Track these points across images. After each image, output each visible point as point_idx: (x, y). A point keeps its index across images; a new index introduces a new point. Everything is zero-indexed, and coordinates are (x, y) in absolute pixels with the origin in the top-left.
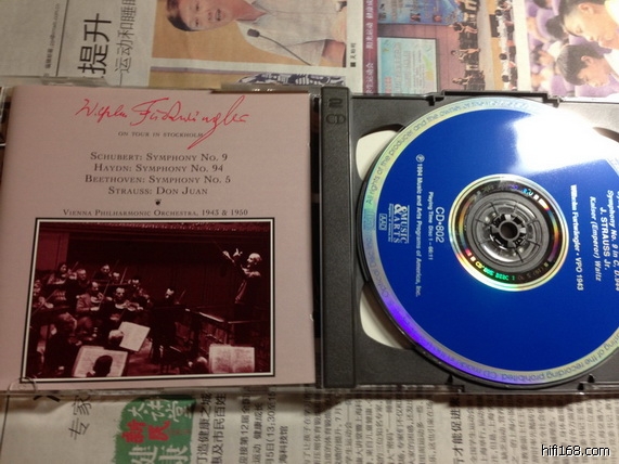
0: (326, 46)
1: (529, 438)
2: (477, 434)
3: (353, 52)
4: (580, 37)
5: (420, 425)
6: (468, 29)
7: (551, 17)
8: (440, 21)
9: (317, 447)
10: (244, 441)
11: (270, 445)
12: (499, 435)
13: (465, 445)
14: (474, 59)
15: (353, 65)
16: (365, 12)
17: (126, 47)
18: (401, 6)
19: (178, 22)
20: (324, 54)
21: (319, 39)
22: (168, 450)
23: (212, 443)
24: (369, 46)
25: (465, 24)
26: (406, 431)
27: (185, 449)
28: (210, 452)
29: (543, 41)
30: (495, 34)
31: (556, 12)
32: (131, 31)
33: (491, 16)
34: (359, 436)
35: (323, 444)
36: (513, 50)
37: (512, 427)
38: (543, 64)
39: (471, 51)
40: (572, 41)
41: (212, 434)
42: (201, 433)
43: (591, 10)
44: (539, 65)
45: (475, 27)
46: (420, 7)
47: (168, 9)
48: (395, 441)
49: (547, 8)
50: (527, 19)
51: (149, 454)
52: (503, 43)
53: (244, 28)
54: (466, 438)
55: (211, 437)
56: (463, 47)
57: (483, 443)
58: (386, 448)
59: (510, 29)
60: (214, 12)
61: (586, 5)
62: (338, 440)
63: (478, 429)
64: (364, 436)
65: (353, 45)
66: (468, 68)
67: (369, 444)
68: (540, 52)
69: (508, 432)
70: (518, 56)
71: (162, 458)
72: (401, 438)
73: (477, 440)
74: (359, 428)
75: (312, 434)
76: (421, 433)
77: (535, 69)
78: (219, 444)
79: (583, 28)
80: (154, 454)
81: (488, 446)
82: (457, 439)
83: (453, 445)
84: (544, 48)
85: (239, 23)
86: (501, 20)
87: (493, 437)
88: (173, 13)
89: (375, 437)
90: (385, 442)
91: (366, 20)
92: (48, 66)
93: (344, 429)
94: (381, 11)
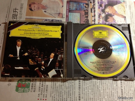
0: (59, 14)
1: (93, 88)
2: (83, 87)
3: (64, 15)
4: (108, 13)
5: (73, 85)
6: (86, 11)
7: (103, 9)
8: (81, 10)
9: (53, 89)
10: (40, 87)
11: (45, 88)
12: (87, 87)
13: (81, 89)
14: (87, 17)
15: (64, 18)
16: (67, 8)
17: (21, 14)
18: (74, 7)
19: (31, 9)
20: (58, 16)
21: (58, 13)
22: (26, 89)
23: (34, 87)
24: (67, 14)
25: (86, 10)
26: (70, 86)
27: (29, 89)
28: (33, 89)
29: (101, 13)
30: (92, 12)
31: (104, 8)
32: (22, 11)
33: (91, 9)
34: (61, 87)
35: (54, 88)
36: (95, 15)
37: (90, 86)
38: (101, 18)
39: (87, 15)
40: (107, 13)
41: (34, 86)
42: (32, 86)
43: (111, 8)
44: (100, 18)
45: (88, 11)
46: (77, 7)
47: (29, 7)
48: (68, 88)
49: (102, 7)
50: (98, 9)
51: (22, 89)
52: (93, 14)
53: (43, 11)
54: (81, 88)
55: (33, 87)
56: (85, 15)
57: (84, 89)
58: (66, 89)
59: (95, 11)
60: (38, 7)
61: (110, 7)
62: (57, 88)
63: (84, 86)
64: (62, 87)
65: (64, 14)
66: (86, 19)
67: (63, 89)
68: (100, 16)
69: (89, 87)
70: (96, 16)
71: (24, 90)
72: (69, 87)
73: (83, 88)
74: (61, 85)
75: (52, 86)
76: (73, 87)
77: (99, 19)
78: (35, 88)
79: (109, 11)
80: (23, 89)
81: (85, 89)
82: (80, 88)
83: (79, 89)
84: (101, 15)
85: (42, 10)
86: (93, 9)
87: (86, 88)
88: (30, 8)
89: (64, 87)
90: (66, 88)
91: (67, 9)
92: (6, 18)
93: (58, 86)
94: (70, 8)
